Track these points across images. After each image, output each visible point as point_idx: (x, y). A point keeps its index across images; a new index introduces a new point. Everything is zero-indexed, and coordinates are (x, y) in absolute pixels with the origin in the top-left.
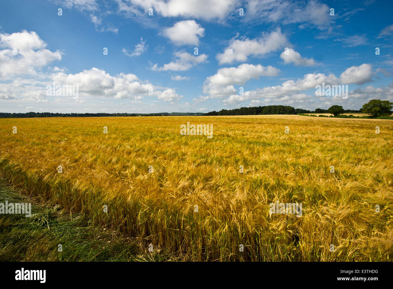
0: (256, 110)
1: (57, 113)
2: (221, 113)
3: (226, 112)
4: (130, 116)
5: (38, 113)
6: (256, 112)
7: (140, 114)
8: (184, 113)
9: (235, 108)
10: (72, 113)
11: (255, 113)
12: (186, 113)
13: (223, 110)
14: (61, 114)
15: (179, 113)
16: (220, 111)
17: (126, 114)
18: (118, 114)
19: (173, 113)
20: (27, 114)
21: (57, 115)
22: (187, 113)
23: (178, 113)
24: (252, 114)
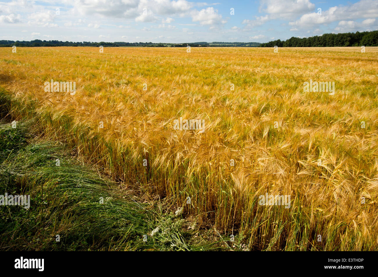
0: (349, 38)
1: (67, 42)
2: (288, 43)
3: (297, 43)
4: (157, 46)
5: (45, 41)
6: (350, 41)
7: (170, 44)
8: (231, 43)
9: (312, 36)
10: (84, 42)
11: (348, 43)
12: (233, 43)
13: (293, 38)
14: (72, 43)
15: (223, 43)
16: (287, 40)
17: (151, 43)
18: (140, 43)
19: (214, 43)
20: (32, 42)
21: (67, 44)
22: (235, 43)
23: (220, 43)
24: (342, 44)
